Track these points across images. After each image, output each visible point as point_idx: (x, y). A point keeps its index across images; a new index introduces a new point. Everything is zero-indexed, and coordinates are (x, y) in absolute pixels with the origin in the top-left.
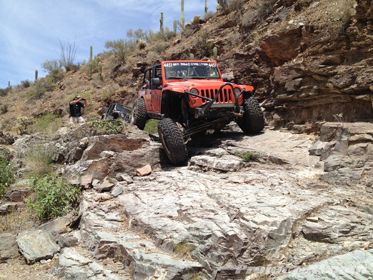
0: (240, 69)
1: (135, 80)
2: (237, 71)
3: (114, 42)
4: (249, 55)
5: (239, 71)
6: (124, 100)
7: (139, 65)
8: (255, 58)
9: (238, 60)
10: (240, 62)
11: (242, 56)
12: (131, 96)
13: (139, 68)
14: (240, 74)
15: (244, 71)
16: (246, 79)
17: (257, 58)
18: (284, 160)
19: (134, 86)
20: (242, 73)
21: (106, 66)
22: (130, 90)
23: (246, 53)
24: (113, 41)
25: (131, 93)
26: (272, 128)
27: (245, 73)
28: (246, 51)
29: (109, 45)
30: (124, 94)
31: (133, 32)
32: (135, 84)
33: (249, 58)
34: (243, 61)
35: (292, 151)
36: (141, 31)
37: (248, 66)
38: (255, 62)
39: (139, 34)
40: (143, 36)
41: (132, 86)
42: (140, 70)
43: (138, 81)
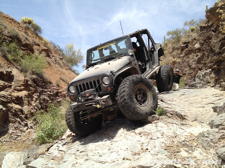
0: (203, 38)
1: (181, 53)
2: (201, 40)
3: (173, 31)
4: (209, 26)
5: (203, 40)
6: (174, 67)
7: (184, 43)
8: (213, 27)
9: (202, 31)
10: (203, 32)
11: (204, 27)
12: (178, 64)
13: (184, 45)
14: (203, 42)
15: (206, 39)
16: (207, 45)
17: (214, 27)
18: (185, 116)
19: (181, 57)
20: (205, 41)
21: (169, 47)
22: (178, 60)
23: (206, 25)
24: (171, 31)
25: (178, 62)
26: (212, 86)
27: (207, 41)
28: (206, 23)
29: (169, 33)
30: (174, 63)
31: (188, 22)
32: (182, 56)
33: (209, 29)
34: (205, 31)
35: (204, 107)
36: (193, 20)
37: (208, 34)
38: (213, 31)
39: (191, 23)
40: (194, 23)
41: (180, 57)
42: (185, 46)
43: (184, 54)
